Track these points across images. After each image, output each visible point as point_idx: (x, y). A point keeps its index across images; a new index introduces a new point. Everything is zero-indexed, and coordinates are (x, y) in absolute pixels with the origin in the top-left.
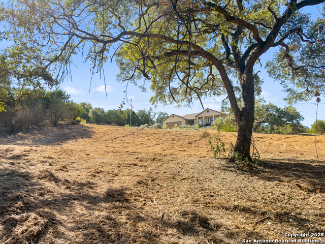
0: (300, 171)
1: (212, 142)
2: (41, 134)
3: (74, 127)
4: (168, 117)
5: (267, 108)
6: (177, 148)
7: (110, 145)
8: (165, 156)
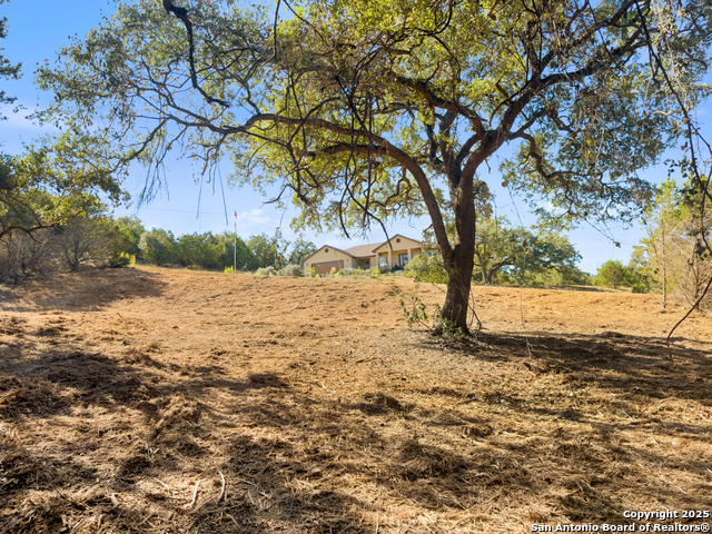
0: (542, 348)
1: (406, 302)
2: (50, 287)
3: (118, 272)
4: (315, 252)
5: (513, 236)
6: (341, 316)
7: (203, 310)
8: (321, 329)
